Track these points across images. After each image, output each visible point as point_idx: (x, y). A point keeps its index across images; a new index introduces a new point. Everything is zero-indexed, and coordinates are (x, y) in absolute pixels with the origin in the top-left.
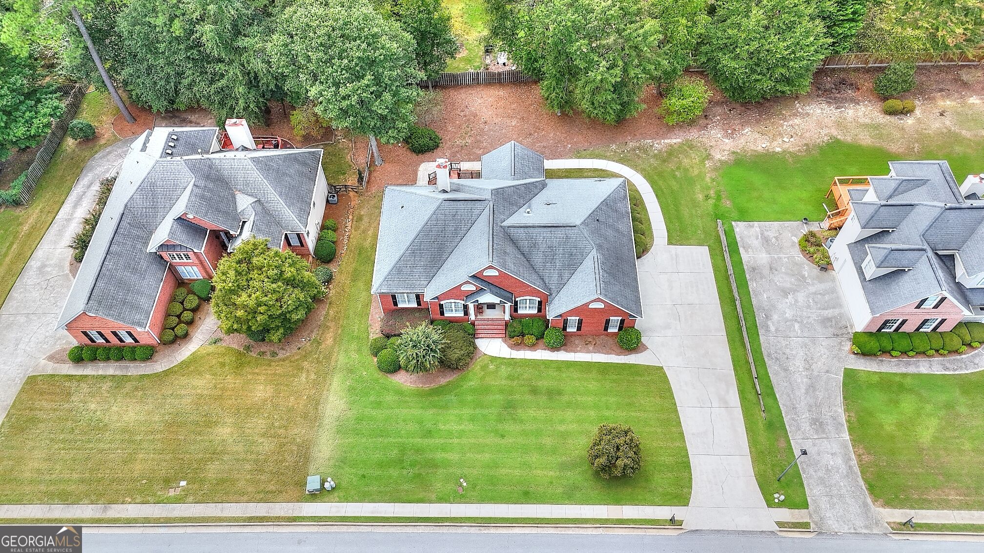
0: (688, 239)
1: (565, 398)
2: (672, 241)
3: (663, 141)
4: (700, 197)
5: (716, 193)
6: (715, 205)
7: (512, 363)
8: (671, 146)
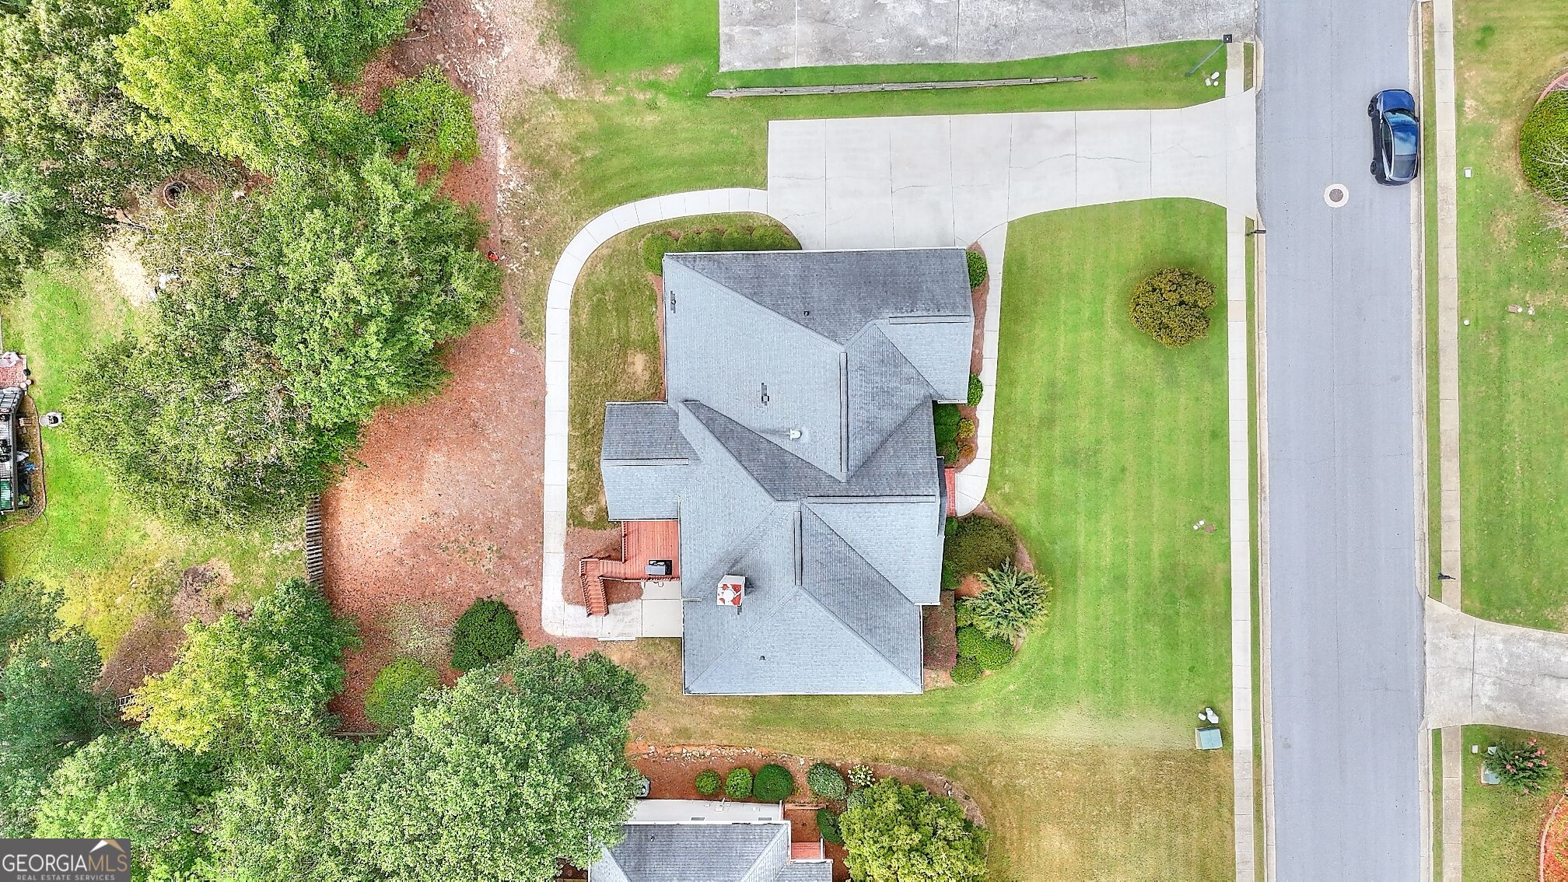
0: (752, 153)
1: (1061, 376)
2: (756, 179)
3: (501, 172)
4: (651, 119)
5: (643, 90)
6: (671, 94)
7: (999, 457)
8: (515, 158)
